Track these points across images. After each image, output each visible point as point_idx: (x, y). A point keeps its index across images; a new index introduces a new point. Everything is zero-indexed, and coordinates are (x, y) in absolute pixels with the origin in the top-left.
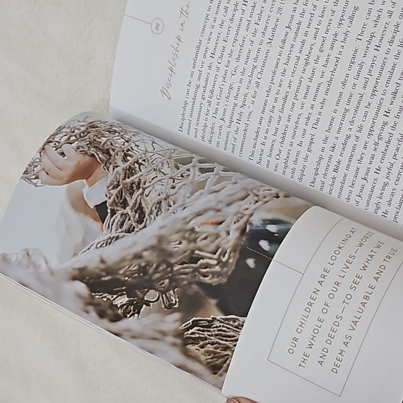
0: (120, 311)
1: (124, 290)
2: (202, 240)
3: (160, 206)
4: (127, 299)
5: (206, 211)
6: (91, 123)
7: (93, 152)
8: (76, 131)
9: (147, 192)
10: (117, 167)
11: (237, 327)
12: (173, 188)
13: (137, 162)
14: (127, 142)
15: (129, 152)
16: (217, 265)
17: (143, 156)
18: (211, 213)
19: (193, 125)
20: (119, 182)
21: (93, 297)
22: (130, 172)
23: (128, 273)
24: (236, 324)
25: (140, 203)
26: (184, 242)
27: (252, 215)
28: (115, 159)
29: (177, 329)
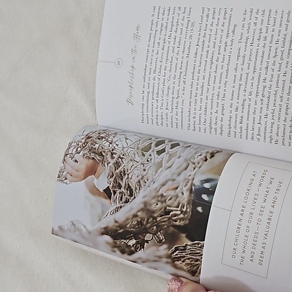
0: (133, 249)
1: (132, 236)
2: (169, 200)
3: (140, 183)
4: (135, 241)
5: (166, 182)
6: (87, 135)
7: (93, 156)
8: (80, 143)
9: (130, 176)
10: (109, 163)
11: (200, 248)
12: (145, 170)
13: (120, 157)
14: (111, 143)
15: (114, 151)
16: (181, 213)
17: (122, 152)
18: (170, 183)
19: (150, 117)
20: (113, 173)
21: (116, 243)
22: (117, 165)
23: (132, 226)
24: (200, 246)
25: (128, 184)
26: (159, 203)
27: (193, 179)
28: (107, 158)
29: (167, 254)
